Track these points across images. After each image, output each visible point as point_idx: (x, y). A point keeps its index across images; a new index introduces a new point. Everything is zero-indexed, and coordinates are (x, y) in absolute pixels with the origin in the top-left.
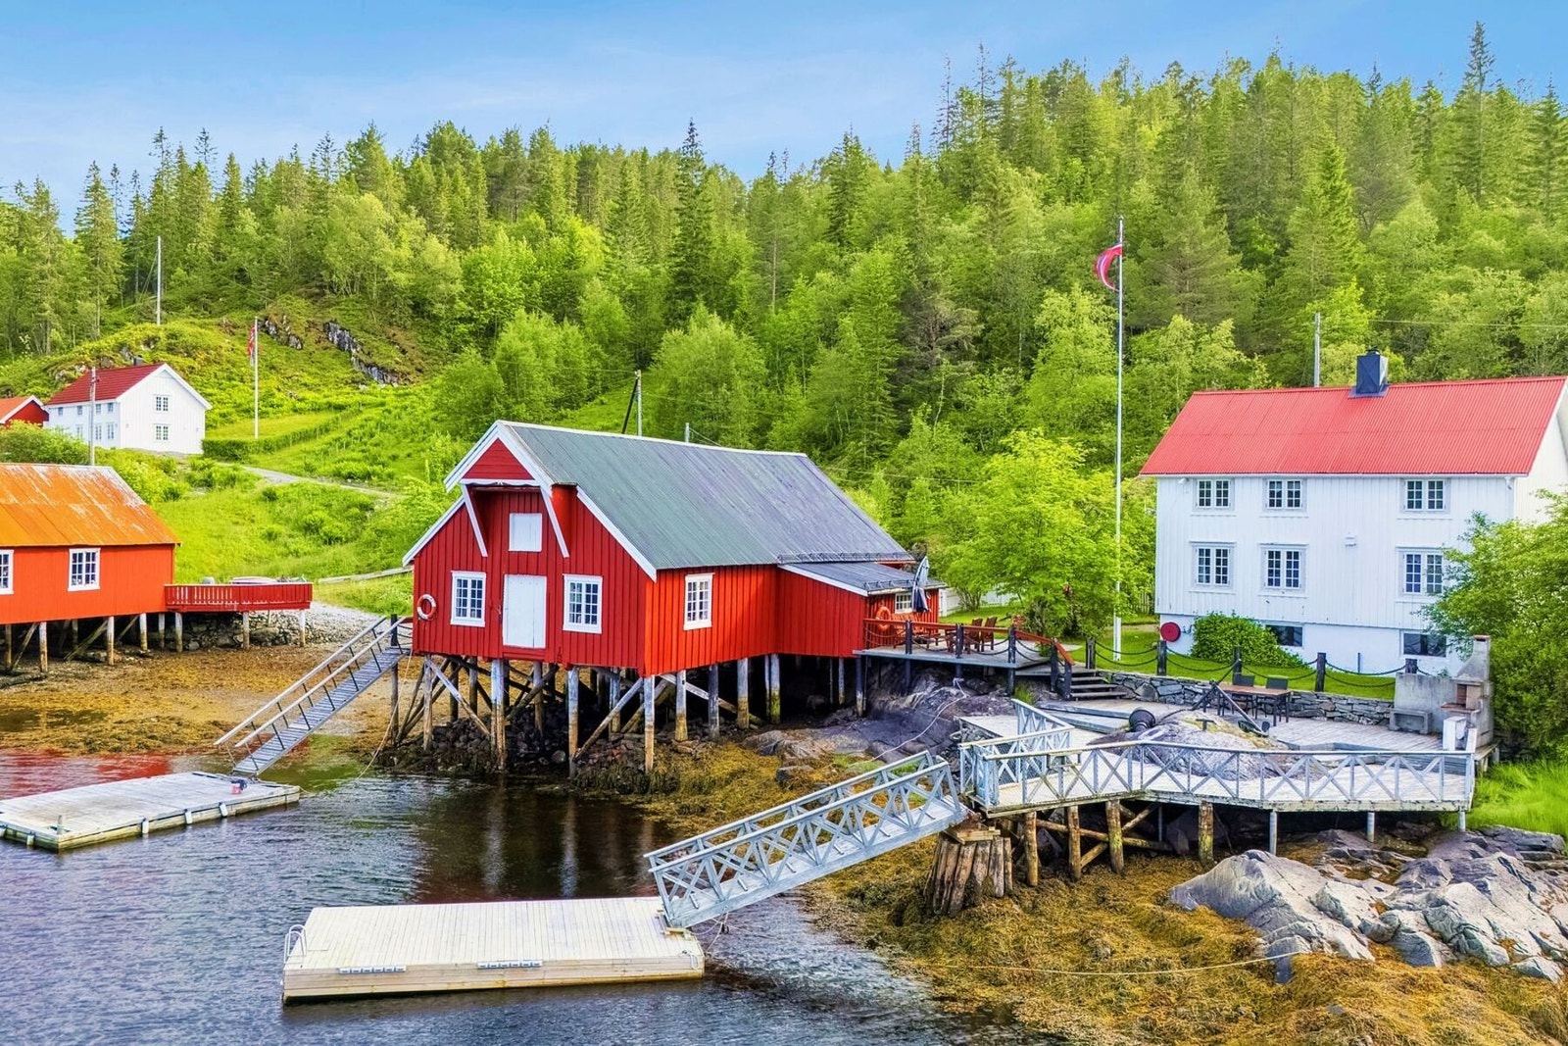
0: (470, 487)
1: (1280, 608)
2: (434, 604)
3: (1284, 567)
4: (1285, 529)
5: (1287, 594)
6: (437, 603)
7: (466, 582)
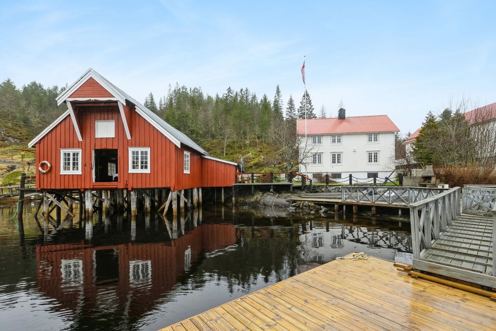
0: (73, 103)
1: (336, 168)
2: (49, 165)
3: (336, 158)
4: (337, 148)
5: (338, 165)
6: (51, 164)
7: (69, 155)
